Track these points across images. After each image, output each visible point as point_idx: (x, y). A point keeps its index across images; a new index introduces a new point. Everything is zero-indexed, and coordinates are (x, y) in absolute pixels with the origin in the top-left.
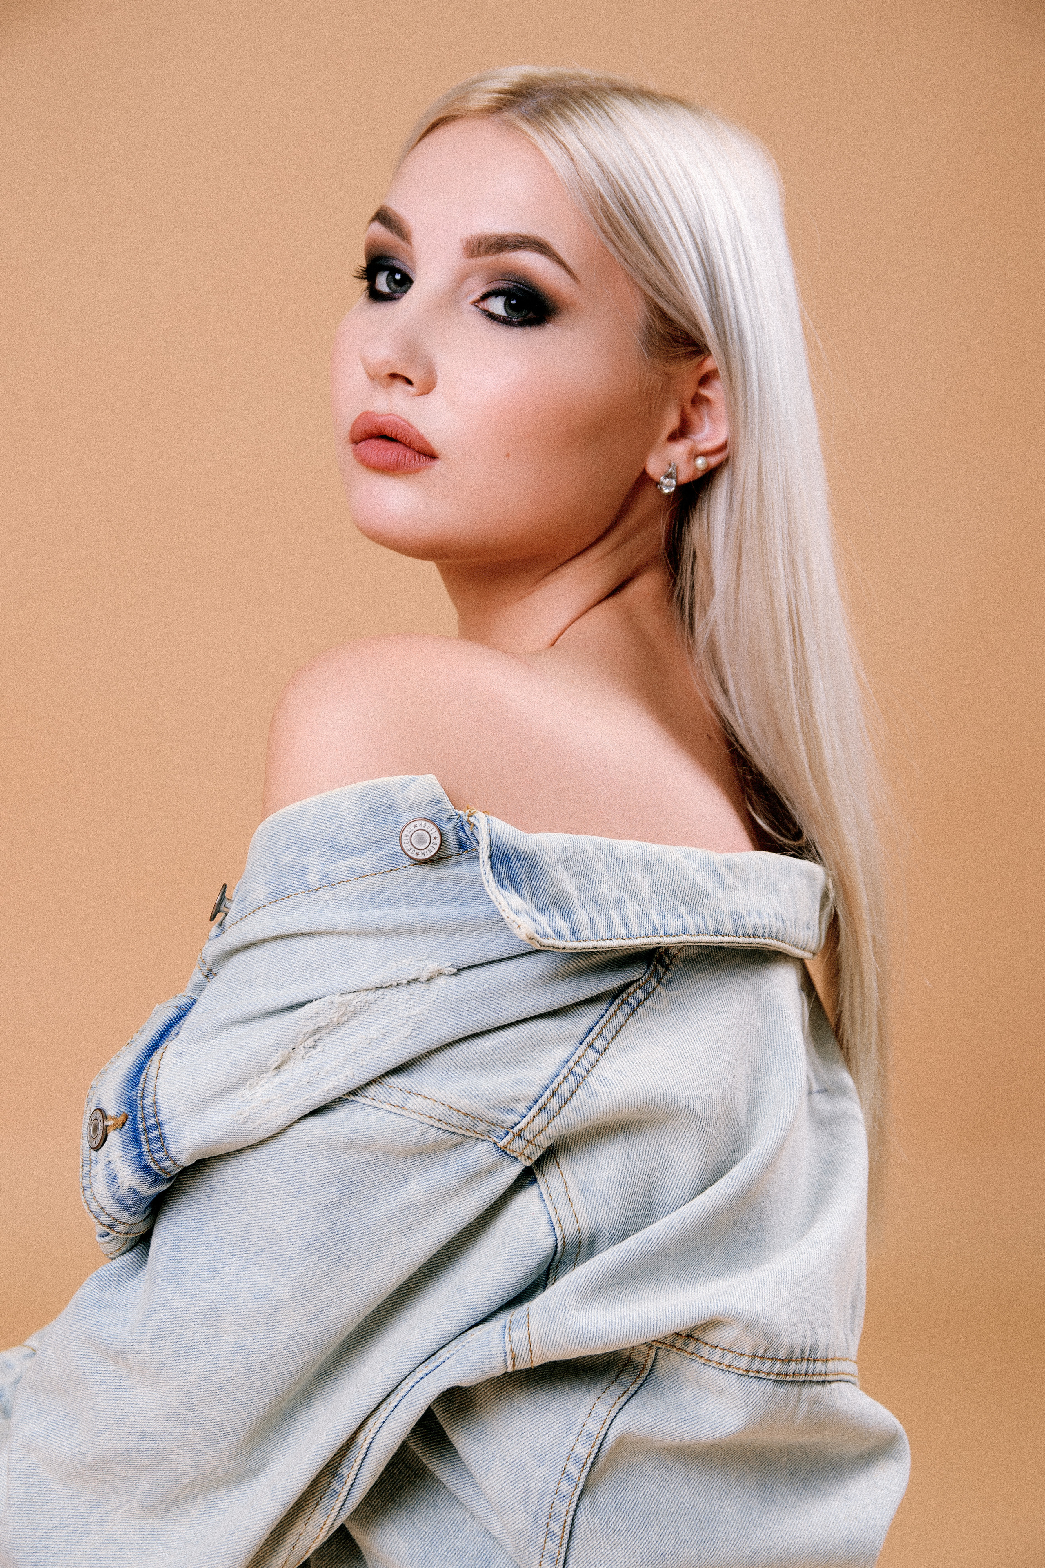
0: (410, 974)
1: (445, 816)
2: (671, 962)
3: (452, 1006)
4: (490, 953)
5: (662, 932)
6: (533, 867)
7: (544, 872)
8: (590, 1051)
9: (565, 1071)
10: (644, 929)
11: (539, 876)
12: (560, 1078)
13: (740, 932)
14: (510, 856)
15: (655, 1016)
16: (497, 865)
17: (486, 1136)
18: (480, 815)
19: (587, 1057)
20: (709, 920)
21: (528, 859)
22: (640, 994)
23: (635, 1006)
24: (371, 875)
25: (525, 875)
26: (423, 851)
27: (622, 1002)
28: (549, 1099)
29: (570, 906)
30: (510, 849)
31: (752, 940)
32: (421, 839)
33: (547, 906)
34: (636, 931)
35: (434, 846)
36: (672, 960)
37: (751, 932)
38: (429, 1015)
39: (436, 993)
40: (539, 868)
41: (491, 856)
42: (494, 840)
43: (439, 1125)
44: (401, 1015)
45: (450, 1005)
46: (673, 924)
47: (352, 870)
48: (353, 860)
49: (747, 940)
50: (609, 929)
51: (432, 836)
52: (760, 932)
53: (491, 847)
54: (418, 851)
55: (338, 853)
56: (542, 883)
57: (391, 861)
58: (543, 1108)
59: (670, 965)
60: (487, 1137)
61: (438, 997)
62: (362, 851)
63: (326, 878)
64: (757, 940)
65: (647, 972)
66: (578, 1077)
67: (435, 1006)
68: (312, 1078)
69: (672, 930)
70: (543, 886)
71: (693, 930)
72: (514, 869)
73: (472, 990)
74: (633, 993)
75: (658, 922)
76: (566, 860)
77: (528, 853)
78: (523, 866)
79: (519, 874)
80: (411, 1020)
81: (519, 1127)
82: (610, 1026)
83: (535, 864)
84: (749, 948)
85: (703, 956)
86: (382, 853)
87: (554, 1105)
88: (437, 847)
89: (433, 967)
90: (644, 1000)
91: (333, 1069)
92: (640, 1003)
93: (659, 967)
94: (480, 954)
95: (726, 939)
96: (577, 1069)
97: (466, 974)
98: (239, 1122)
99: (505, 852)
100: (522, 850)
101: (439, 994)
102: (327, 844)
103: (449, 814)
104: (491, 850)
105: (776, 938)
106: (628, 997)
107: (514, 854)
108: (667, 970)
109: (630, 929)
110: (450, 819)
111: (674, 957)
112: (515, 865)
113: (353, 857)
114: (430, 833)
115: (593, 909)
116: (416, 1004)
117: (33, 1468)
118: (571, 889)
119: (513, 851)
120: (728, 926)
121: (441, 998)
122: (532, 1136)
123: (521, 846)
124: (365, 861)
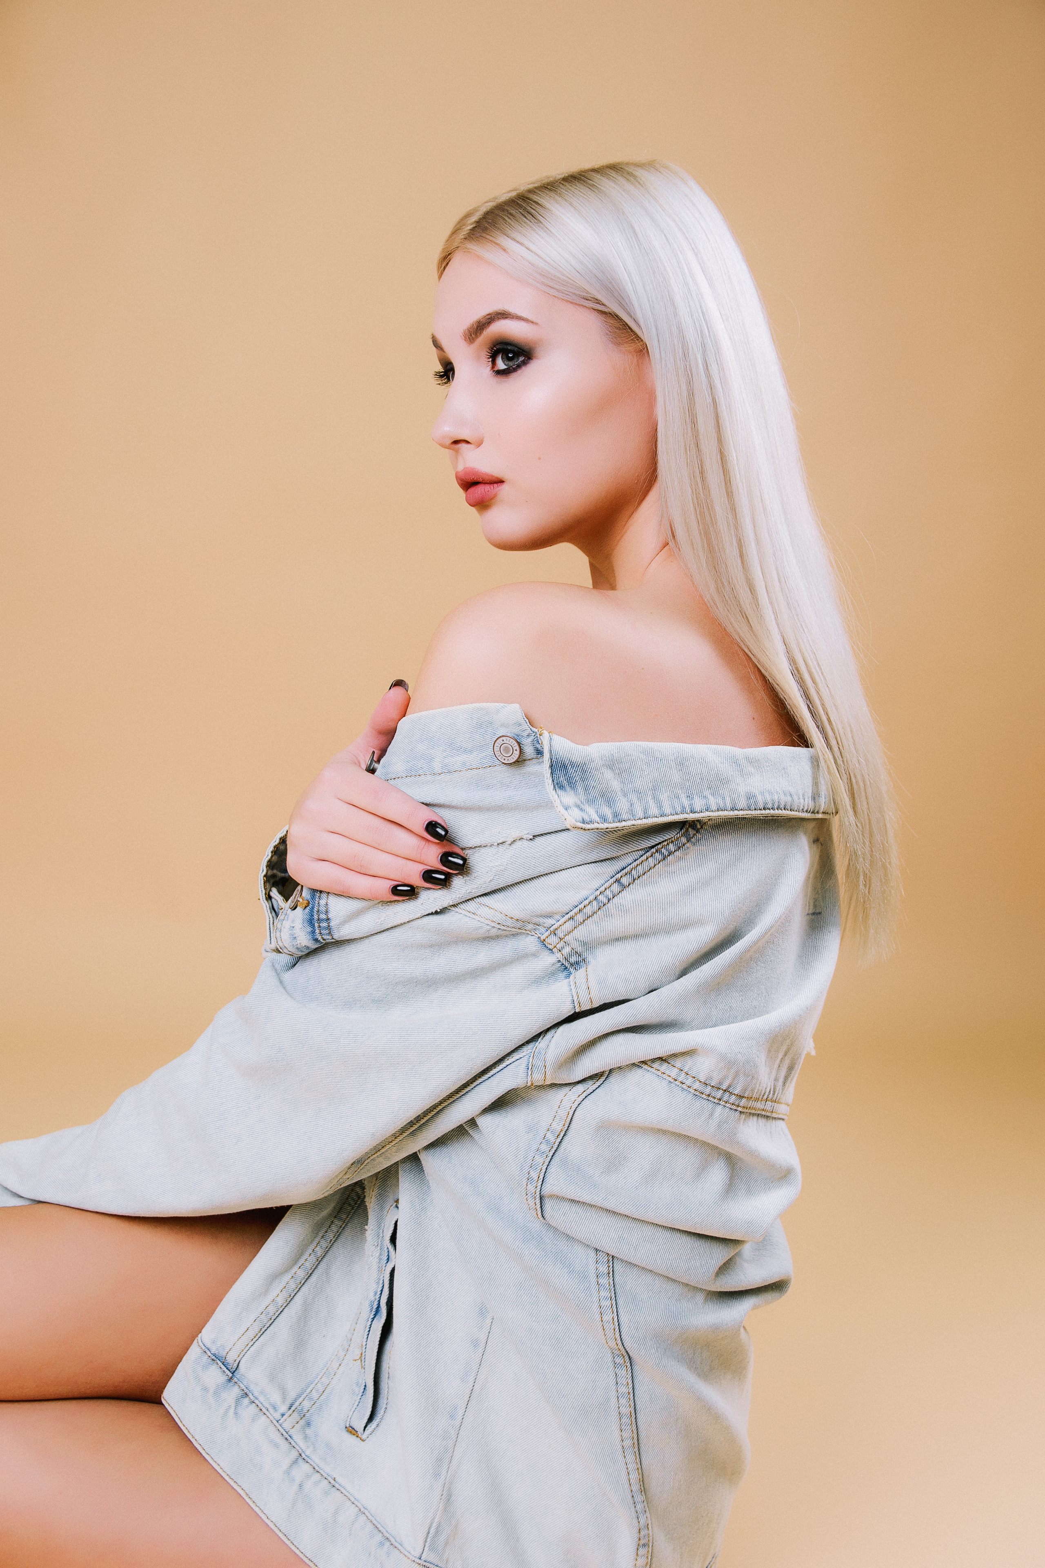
0: (500, 839)
1: (525, 734)
2: (702, 827)
3: (524, 861)
4: (557, 826)
5: (689, 811)
6: (584, 772)
7: (593, 774)
8: (616, 885)
9: (592, 898)
10: (674, 808)
11: (589, 777)
12: (587, 902)
13: (753, 807)
14: (566, 765)
15: (681, 862)
16: (556, 771)
17: (533, 932)
18: (546, 734)
19: (612, 889)
20: (728, 800)
21: (580, 766)
22: (672, 847)
23: (666, 855)
24: (476, 769)
25: (578, 777)
26: (508, 758)
27: (657, 851)
28: (576, 914)
29: (614, 797)
30: (566, 761)
31: (763, 812)
32: (507, 750)
33: (596, 798)
34: (668, 811)
35: (516, 756)
36: (702, 825)
37: (762, 807)
38: (506, 866)
39: (513, 852)
40: (589, 772)
41: (551, 766)
42: (554, 755)
43: (499, 926)
44: (488, 864)
45: (522, 860)
46: (698, 804)
47: (464, 763)
48: (464, 757)
49: (759, 812)
50: (645, 811)
51: (515, 749)
52: (770, 806)
53: (551, 759)
54: (505, 758)
55: (455, 751)
56: (592, 782)
57: (489, 760)
58: (572, 918)
59: (701, 829)
60: (534, 934)
61: (514, 854)
62: (471, 752)
63: (446, 767)
64: (767, 812)
65: (679, 832)
66: (600, 903)
67: (511, 860)
68: (424, 901)
69: (697, 808)
70: (593, 783)
71: (714, 808)
72: (570, 773)
73: (539, 851)
74: (666, 846)
75: (686, 803)
76: (612, 764)
77: (579, 762)
78: (576, 772)
79: (574, 777)
80: (494, 869)
81: (554, 927)
82: (639, 868)
83: (585, 769)
84: (761, 818)
85: (728, 824)
86: (484, 754)
87: (580, 918)
88: (517, 756)
89: (516, 834)
90: (674, 852)
91: (438, 897)
92: (670, 853)
93: (690, 830)
94: (550, 826)
95: (741, 813)
96: (601, 898)
97: (538, 839)
98: (378, 923)
99: (563, 763)
100: (575, 761)
101: (515, 852)
102: (448, 744)
103: (528, 733)
104: (551, 762)
105: (784, 809)
106: (662, 848)
107: (569, 764)
108: (697, 832)
109: (663, 810)
110: (528, 736)
111: (705, 823)
112: (571, 771)
113: (465, 755)
114: (513, 746)
115: (634, 797)
116: (498, 858)
117: (226, 1067)
118: (616, 785)
119: (568, 761)
120: (742, 803)
121: (517, 855)
122: (563, 934)
123: (573, 758)
124: (473, 759)
